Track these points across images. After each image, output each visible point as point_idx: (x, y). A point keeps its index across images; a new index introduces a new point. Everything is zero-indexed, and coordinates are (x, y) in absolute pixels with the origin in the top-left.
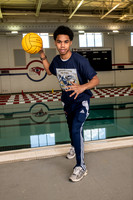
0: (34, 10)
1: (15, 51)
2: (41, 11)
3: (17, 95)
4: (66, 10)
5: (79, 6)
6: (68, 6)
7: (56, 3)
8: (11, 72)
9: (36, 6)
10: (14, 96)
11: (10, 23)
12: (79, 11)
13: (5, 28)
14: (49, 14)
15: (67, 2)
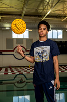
0: (20, 15)
1: (6, 39)
2: (25, 15)
3: (6, 68)
4: (40, 16)
5: (48, 13)
6: (41, 13)
7: (34, 11)
8: (3, 53)
9: (21, 12)
10: (4, 69)
11: (5, 23)
12: (48, 16)
13: (1, 25)
14: (29, 17)
15: (40, 11)
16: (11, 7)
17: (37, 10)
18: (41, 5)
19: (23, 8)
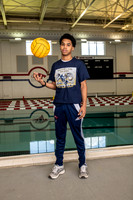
0: (38, 18)
1: (17, 57)
2: (45, 19)
3: (18, 100)
4: (69, 19)
5: (82, 15)
6: (71, 15)
7: (59, 11)
8: (13, 78)
9: (39, 14)
10: (14, 103)
11: (14, 30)
12: (82, 20)
13: (9, 35)
14: (52, 22)
15: (70, 11)
16: (23, 6)
17: (64, 10)
18: (71, 3)
19: (41, 7)
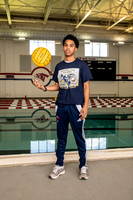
0: (42, 19)
1: (21, 56)
2: (49, 19)
3: (20, 99)
4: (73, 20)
5: (86, 17)
6: (75, 16)
8: (16, 77)
9: (44, 14)
10: (16, 102)
11: (18, 30)
12: (86, 22)
13: (13, 34)
14: (56, 22)
15: (74, 12)
16: (29, 6)
17: (68, 11)
18: (76, 3)
19: (46, 8)
